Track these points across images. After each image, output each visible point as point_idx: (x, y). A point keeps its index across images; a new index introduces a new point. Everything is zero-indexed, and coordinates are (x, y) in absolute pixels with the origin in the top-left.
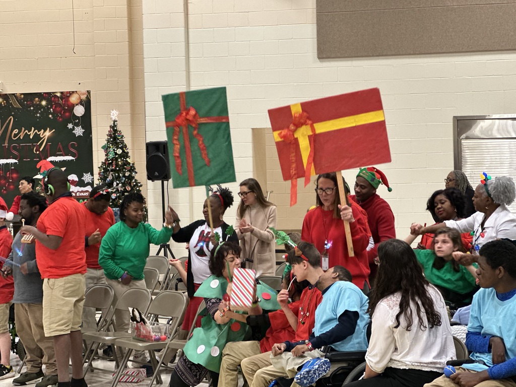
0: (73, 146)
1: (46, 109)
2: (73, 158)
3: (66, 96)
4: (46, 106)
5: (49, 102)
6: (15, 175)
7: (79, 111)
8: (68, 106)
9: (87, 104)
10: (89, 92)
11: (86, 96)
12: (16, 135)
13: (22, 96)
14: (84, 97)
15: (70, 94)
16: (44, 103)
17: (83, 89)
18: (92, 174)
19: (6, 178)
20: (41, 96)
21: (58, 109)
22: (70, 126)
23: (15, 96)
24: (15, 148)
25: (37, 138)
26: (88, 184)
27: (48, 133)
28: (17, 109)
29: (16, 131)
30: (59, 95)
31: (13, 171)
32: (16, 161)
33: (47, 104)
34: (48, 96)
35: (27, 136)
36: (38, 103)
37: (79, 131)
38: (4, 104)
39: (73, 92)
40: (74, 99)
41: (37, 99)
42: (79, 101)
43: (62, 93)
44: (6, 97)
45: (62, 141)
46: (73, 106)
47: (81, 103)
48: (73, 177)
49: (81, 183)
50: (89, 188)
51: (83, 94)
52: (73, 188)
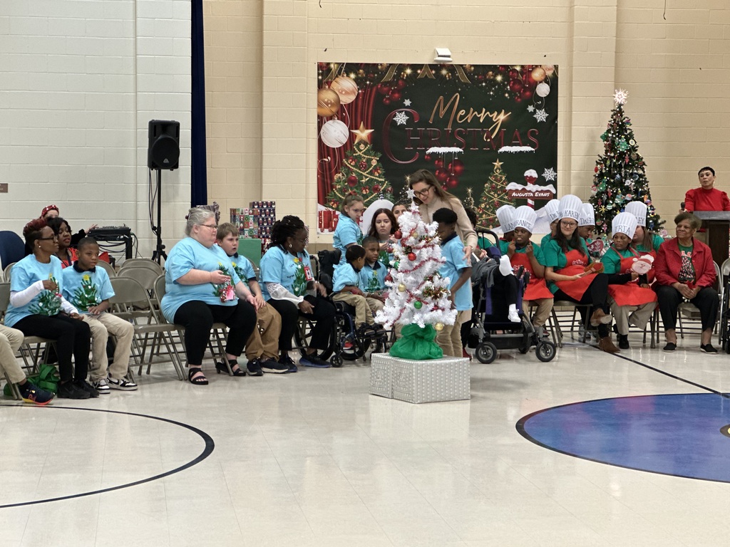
0: (533, 134)
1: (502, 86)
2: (533, 149)
3: (528, 70)
4: (501, 82)
5: (506, 78)
6: (458, 168)
7: (543, 90)
8: (529, 84)
9: (553, 82)
10: (556, 67)
11: (552, 72)
12: (462, 118)
13: (473, 68)
14: (550, 73)
15: (533, 69)
16: (499, 78)
17: (549, 63)
18: (555, 170)
19: (447, 172)
20: (495, 69)
21: (517, 87)
22: (531, 109)
23: (463, 68)
24: (460, 133)
25: (489, 121)
26: (550, 182)
27: (502, 117)
28: (466, 84)
29: (462, 112)
30: (518, 69)
31: (456, 163)
32: (461, 150)
33: (504, 80)
34: (506, 70)
35: (476, 119)
36: (492, 77)
37: (541, 116)
38: (449, 77)
39: (537, 66)
40: (537, 75)
41: (491, 73)
42: (543, 78)
43: (522, 67)
44: (452, 68)
45: (519, 128)
46: (536, 84)
47: (546, 80)
48: (531, 173)
49: (541, 181)
50: (550, 187)
51: (549, 70)
52: (530, 187)
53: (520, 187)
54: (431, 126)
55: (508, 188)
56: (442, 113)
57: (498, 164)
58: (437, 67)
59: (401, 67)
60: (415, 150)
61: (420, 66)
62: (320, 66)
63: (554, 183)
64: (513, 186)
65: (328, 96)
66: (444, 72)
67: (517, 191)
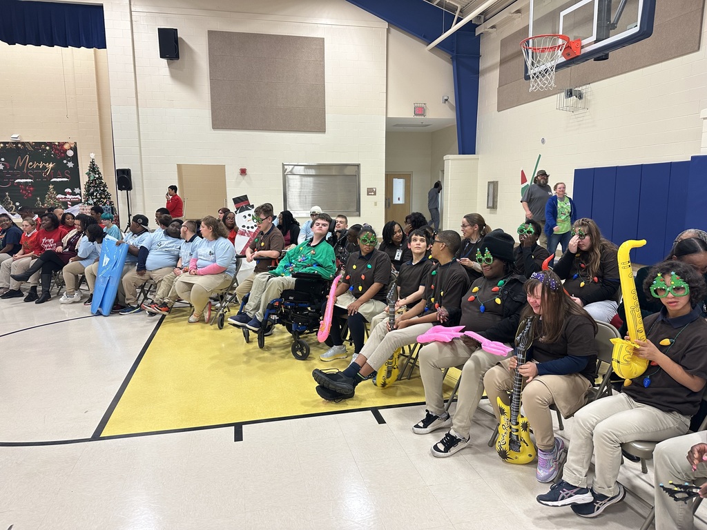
0: (67, 173)
1: (49, 152)
2: (68, 180)
3: (61, 145)
6: (31, 189)
8: (63, 150)
9: (75, 149)
10: (76, 143)
12: (31, 166)
13: (34, 144)
14: (73, 146)
15: (64, 144)
16: (48, 148)
17: (72, 141)
18: (80, 189)
19: (26, 190)
20: (45, 144)
21: (57, 152)
22: (65, 162)
23: (29, 143)
24: (30, 173)
25: (44, 168)
26: (78, 194)
27: (51, 165)
28: (32, 151)
29: (31, 163)
30: (57, 144)
31: (30, 187)
32: (32, 181)
33: (50, 149)
34: (50, 144)
35: (38, 167)
36: (44, 148)
37: (70, 165)
38: (22, 148)
39: (66, 142)
40: (66, 146)
41: (43, 145)
43: (59, 143)
44: (23, 144)
45: (60, 170)
46: (66, 150)
47: (71, 149)
48: (68, 190)
49: (73, 194)
50: (78, 196)
51: (72, 144)
52: (68, 196)
53: (63, 196)
54: (15, 170)
55: (57, 197)
56: (21, 164)
57: (51, 186)
58: (16, 143)
60: (9, 181)
61: (8, 143)
63: (80, 194)
64: (59, 196)
66: (19, 145)
67: (62, 198)
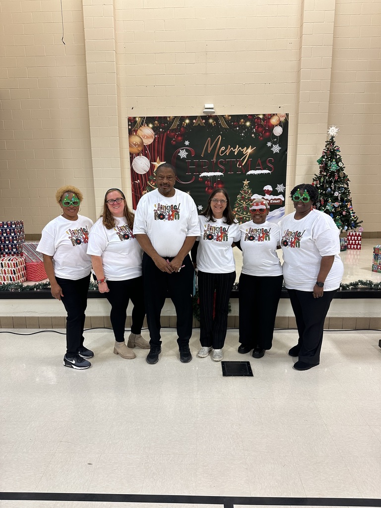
0: (270, 161)
1: (250, 129)
2: (270, 172)
3: (268, 118)
4: (249, 127)
5: (253, 123)
6: (220, 186)
7: (278, 131)
8: (269, 127)
9: (285, 125)
10: (287, 115)
11: (284, 118)
12: (223, 152)
13: (230, 118)
14: (282, 119)
15: (271, 116)
16: (248, 124)
17: (282, 112)
18: (285, 185)
20: (246, 117)
21: (260, 129)
22: (269, 144)
23: (224, 117)
24: (221, 163)
25: (241, 154)
26: (281, 193)
27: (250, 151)
28: (225, 129)
29: (223, 148)
30: (261, 117)
31: (219, 183)
32: (222, 174)
33: (251, 125)
34: (252, 118)
35: (232, 152)
36: (243, 124)
37: (276, 149)
38: (214, 124)
39: (274, 114)
40: (274, 121)
41: (242, 120)
42: (278, 123)
43: (264, 115)
44: (216, 118)
45: (261, 157)
46: (273, 127)
47: (280, 124)
48: (269, 188)
49: (274, 193)
50: (281, 197)
51: (282, 117)
54: (202, 158)
56: (210, 149)
57: (246, 182)
58: (206, 118)
59: (182, 119)
60: (192, 175)
61: (195, 118)
62: (130, 120)
63: (284, 194)
64: (255, 196)
65: (136, 140)
66: (211, 121)
